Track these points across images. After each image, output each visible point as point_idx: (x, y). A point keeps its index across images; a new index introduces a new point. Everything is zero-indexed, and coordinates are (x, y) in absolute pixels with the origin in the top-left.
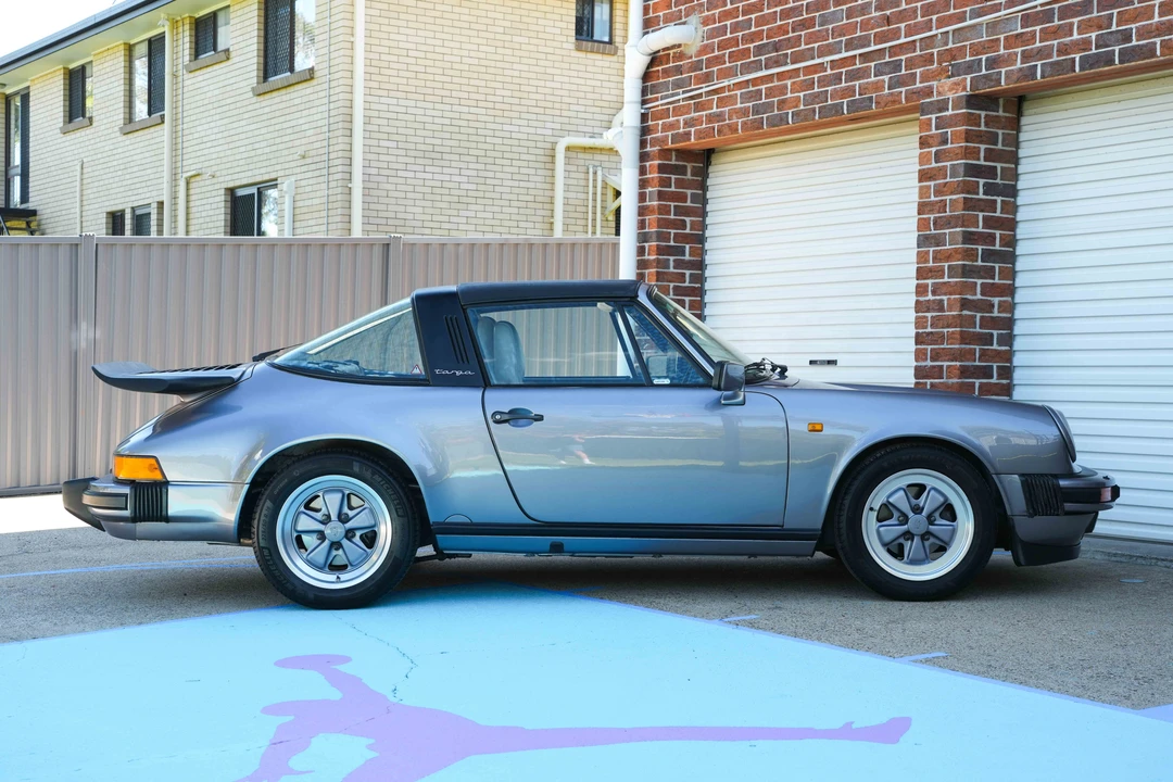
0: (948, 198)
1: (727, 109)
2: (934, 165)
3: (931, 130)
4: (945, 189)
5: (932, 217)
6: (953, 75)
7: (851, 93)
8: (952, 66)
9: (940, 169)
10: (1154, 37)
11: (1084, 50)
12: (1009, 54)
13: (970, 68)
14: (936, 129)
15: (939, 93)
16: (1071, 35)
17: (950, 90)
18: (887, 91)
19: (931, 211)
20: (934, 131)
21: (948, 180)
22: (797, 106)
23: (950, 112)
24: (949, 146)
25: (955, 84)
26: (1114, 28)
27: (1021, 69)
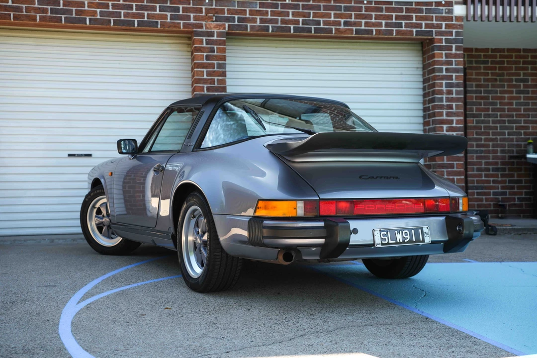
0: (216, 78)
1: (24, 6)
2: (205, 61)
3: (203, 44)
4: (214, 74)
5: (205, 86)
6: (216, 21)
7: (141, 17)
8: (216, 17)
9: (209, 64)
10: (332, 26)
11: (296, 24)
12: (253, 18)
13: (227, 19)
14: (207, 44)
15: (207, 28)
16: (289, 16)
17: (215, 28)
18: (169, 20)
19: (204, 83)
20: (204, 45)
21: (216, 69)
22: (94, 16)
23: (215, 38)
24: (215, 54)
25: (218, 25)
26: (311, 18)
27: (260, 26)
